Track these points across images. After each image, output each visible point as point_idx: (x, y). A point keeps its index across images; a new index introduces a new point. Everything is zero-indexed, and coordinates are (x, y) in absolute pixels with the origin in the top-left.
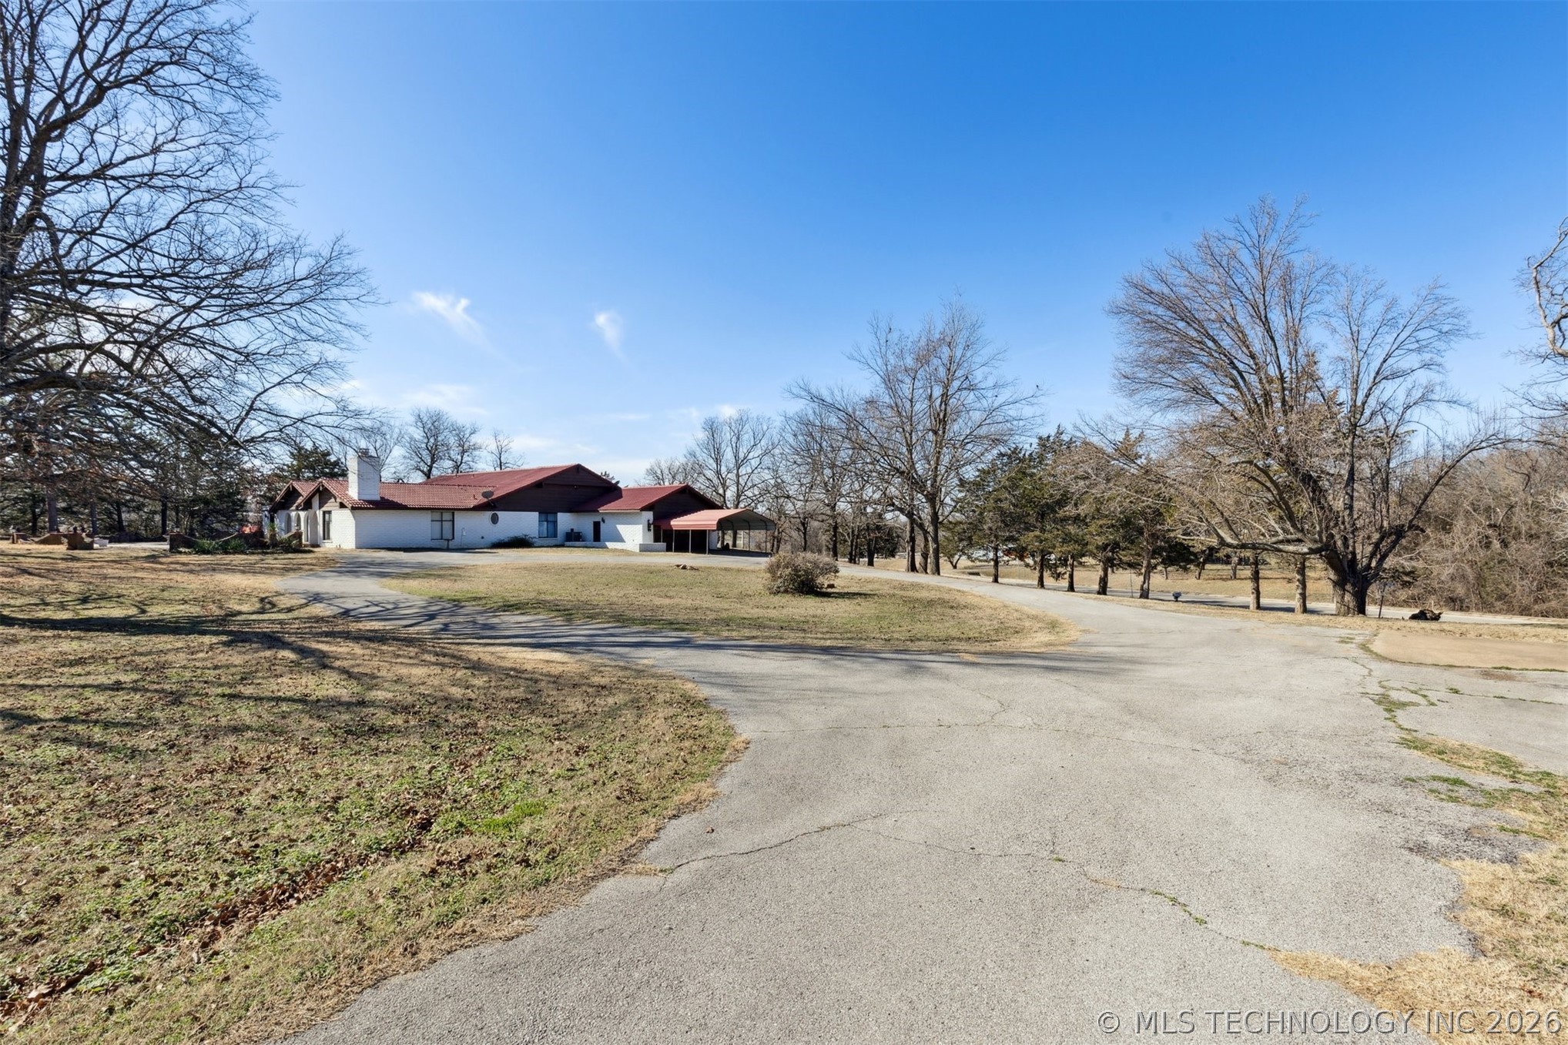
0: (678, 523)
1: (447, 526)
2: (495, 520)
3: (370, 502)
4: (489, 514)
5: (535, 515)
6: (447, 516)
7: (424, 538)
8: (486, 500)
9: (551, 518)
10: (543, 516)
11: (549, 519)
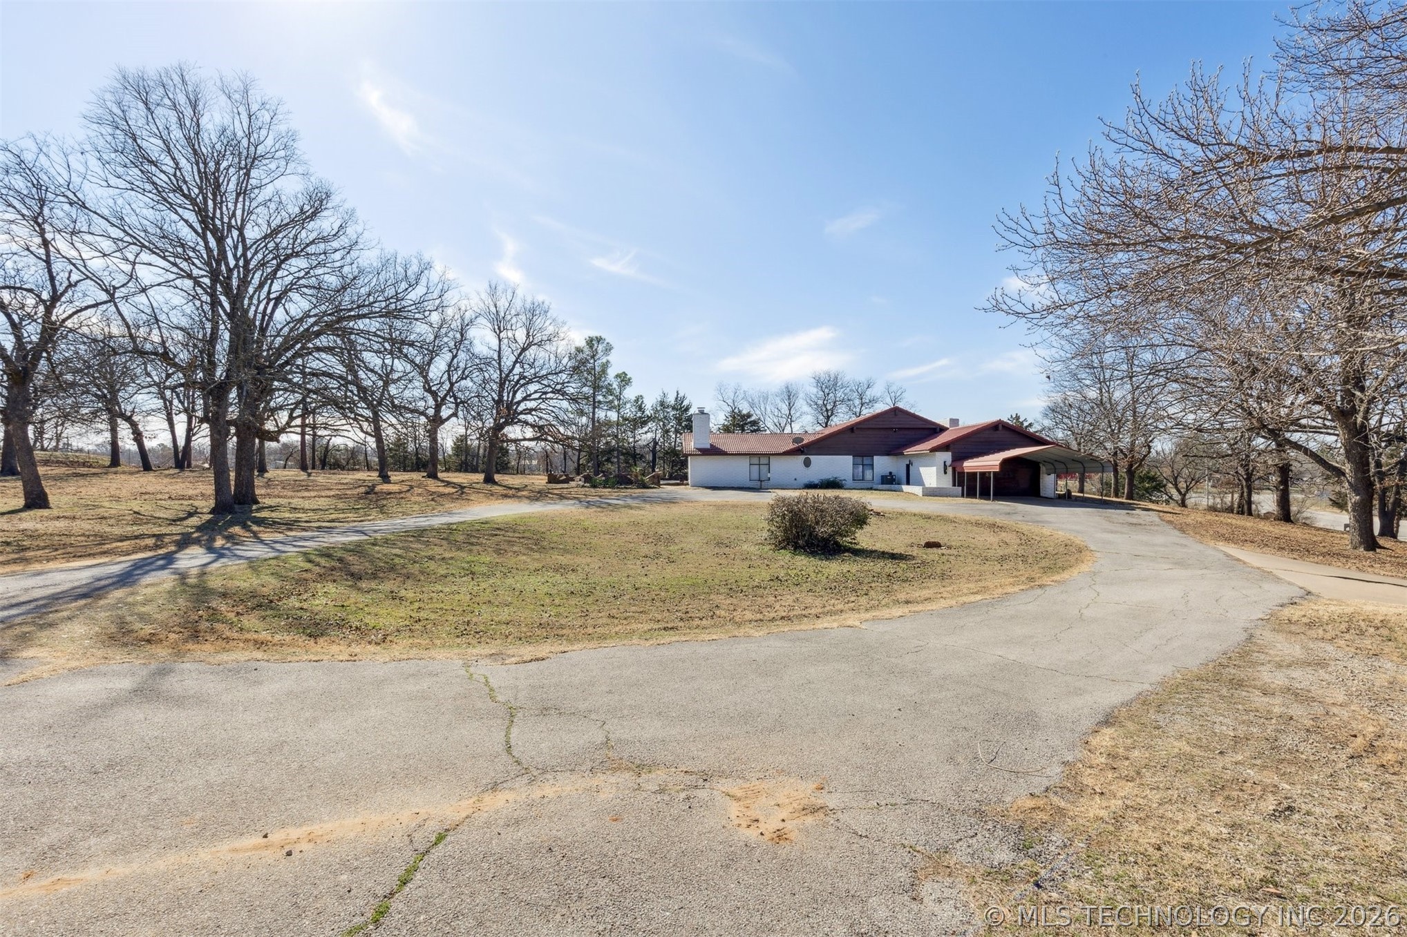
0: (971, 465)
1: (764, 468)
2: (807, 463)
3: (699, 450)
4: (802, 458)
5: (849, 459)
6: (764, 460)
7: (743, 478)
8: (796, 445)
9: (867, 460)
10: (859, 460)
11: (865, 462)
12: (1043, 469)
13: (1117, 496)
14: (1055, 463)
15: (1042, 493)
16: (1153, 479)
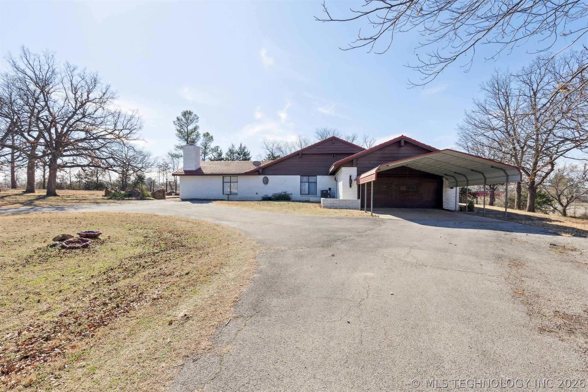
1: (234, 185)
2: (266, 182)
3: (185, 171)
4: (262, 177)
5: (297, 178)
6: (233, 179)
7: (218, 193)
8: (257, 168)
9: (312, 179)
10: (305, 179)
11: (310, 181)
12: (446, 182)
13: (519, 208)
14: (456, 176)
15: (445, 206)
16: (543, 196)
